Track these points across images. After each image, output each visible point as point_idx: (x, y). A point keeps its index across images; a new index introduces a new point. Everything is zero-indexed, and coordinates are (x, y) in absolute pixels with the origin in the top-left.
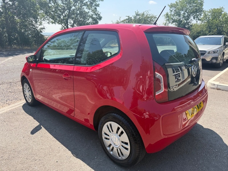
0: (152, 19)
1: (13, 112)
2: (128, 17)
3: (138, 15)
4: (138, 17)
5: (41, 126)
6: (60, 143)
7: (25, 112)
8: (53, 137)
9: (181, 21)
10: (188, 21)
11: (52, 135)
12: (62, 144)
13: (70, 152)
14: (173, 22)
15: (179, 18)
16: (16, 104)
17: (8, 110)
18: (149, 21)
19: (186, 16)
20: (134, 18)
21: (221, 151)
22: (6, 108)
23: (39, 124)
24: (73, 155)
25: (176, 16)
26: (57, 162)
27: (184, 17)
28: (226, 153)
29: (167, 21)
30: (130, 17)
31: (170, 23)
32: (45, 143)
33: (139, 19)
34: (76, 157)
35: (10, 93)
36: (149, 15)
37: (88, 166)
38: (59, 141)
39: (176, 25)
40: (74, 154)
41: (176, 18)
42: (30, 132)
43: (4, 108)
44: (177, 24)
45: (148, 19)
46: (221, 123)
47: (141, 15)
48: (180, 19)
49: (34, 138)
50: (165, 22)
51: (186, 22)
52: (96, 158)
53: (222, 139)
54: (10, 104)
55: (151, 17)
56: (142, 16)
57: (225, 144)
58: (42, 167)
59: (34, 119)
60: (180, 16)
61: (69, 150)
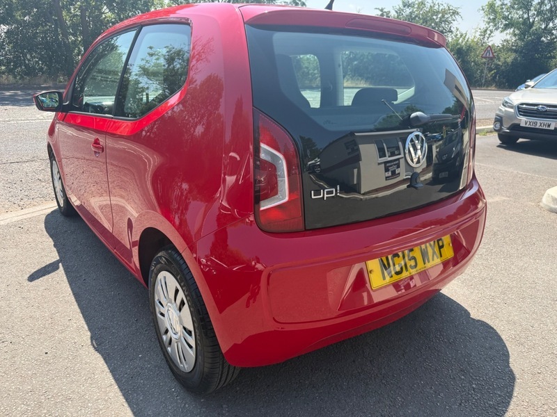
0: (446, 16)
1: (19, 226)
2: (382, 10)
3: (409, 6)
4: (408, 11)
5: (60, 264)
6: (79, 310)
7: (44, 229)
8: (72, 294)
9: (532, 25)
10: (551, 25)
11: (72, 289)
12: (82, 313)
13: (89, 333)
14: (507, 27)
15: (526, 16)
16: (38, 208)
17: (16, 219)
18: (436, 23)
19: (547, 10)
20: (396, 12)
21: (489, 388)
22: (13, 214)
23: (58, 258)
24: (92, 341)
25: (518, 9)
26: (46, 353)
27: (539, 13)
28: (500, 396)
29: (489, 23)
30: (384, 10)
31: (496, 29)
32: (45, 305)
33: (411, 16)
34: (95, 348)
35: (38, 182)
36: (437, 6)
37: (110, 375)
38: (78, 305)
39: (515, 35)
40: (96, 340)
41: (517, 15)
42: (28, 276)
43: (9, 215)
44: (517, 32)
45: (435, 17)
46: (528, 311)
47: (416, 6)
48: (528, 18)
49: (29, 291)
50: (483, 26)
51: (543, 27)
52: (141, 358)
53: (508, 356)
54: (25, 208)
55: (444, 13)
56: (418, 8)
57: (511, 371)
58: (7, 359)
59: (55, 246)
60: (529, 10)
61: (90, 329)
